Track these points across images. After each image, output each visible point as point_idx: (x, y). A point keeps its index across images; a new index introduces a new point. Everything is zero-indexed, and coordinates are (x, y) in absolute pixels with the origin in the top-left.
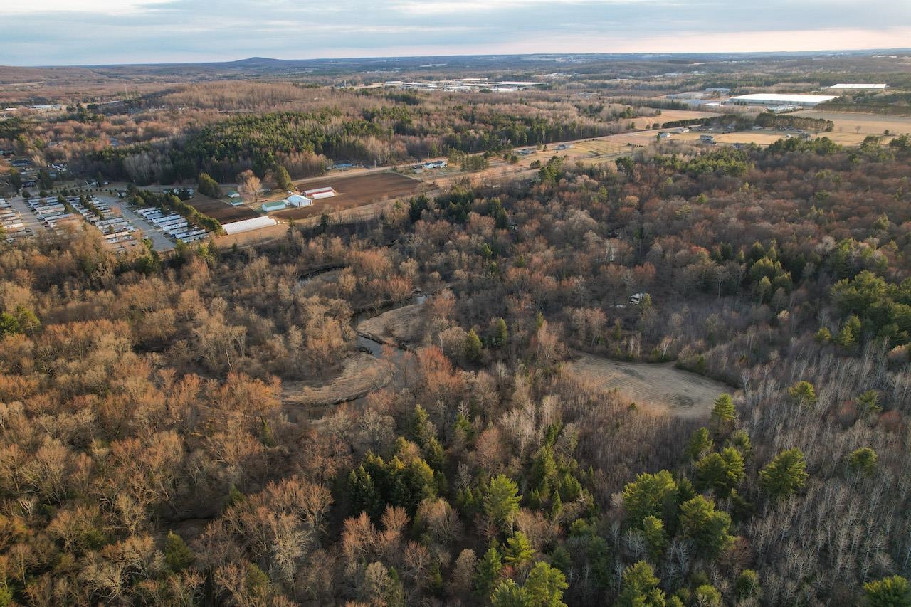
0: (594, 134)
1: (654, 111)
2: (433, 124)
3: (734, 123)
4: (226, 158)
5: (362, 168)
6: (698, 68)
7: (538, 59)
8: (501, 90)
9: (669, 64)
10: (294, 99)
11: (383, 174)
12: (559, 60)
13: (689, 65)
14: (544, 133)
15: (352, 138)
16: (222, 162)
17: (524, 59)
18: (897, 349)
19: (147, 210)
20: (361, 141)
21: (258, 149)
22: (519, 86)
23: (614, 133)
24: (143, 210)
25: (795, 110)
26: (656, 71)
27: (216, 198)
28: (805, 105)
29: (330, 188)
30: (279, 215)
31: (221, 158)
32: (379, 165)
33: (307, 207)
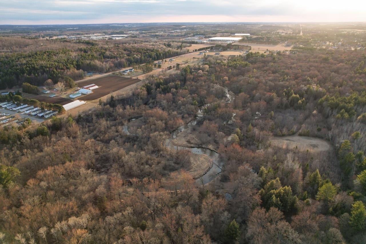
0: (178, 54)
1: (189, 45)
2: (115, 53)
3: (221, 48)
4: (32, 74)
5: (98, 74)
6: (185, 28)
7: (117, 25)
8: (117, 38)
9: (174, 27)
10: (30, 45)
11: (109, 76)
12: (126, 26)
13: (182, 27)
14: (162, 55)
15: (88, 62)
16: (31, 76)
17: (111, 25)
18: (359, 118)
19: (4, 103)
20: (92, 63)
21: (48, 69)
22: (122, 37)
23: (184, 54)
24: (2, 104)
25: (233, 43)
26: (171, 30)
27: (38, 94)
28: (235, 41)
29: (94, 84)
30: (81, 99)
31: (30, 74)
32: (105, 73)
33: (91, 94)
